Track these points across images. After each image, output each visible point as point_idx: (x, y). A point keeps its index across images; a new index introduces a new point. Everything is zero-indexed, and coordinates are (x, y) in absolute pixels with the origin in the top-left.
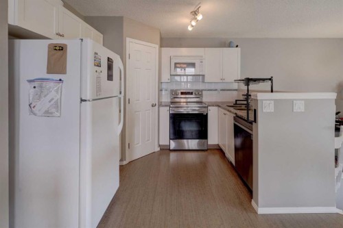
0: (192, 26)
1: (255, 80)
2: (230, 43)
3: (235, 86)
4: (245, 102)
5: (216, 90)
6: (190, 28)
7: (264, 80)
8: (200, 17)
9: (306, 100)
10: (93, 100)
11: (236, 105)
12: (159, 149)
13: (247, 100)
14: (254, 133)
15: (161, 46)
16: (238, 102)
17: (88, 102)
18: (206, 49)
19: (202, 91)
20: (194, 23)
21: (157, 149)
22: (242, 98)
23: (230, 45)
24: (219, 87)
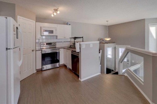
0: (54, 15)
1: (77, 38)
2: (67, 23)
3: (69, 40)
4: (74, 46)
5: (62, 42)
6: (52, 16)
7: (80, 38)
8: (58, 12)
9: (93, 44)
10: (14, 48)
11: (70, 47)
12: (36, 71)
13: (74, 45)
14: (79, 56)
15: (36, 21)
16: (71, 46)
17: (11, 50)
18: (58, 25)
19: (56, 42)
20: (55, 14)
21: (35, 72)
22: (72, 44)
23: (67, 24)
24: (63, 41)
